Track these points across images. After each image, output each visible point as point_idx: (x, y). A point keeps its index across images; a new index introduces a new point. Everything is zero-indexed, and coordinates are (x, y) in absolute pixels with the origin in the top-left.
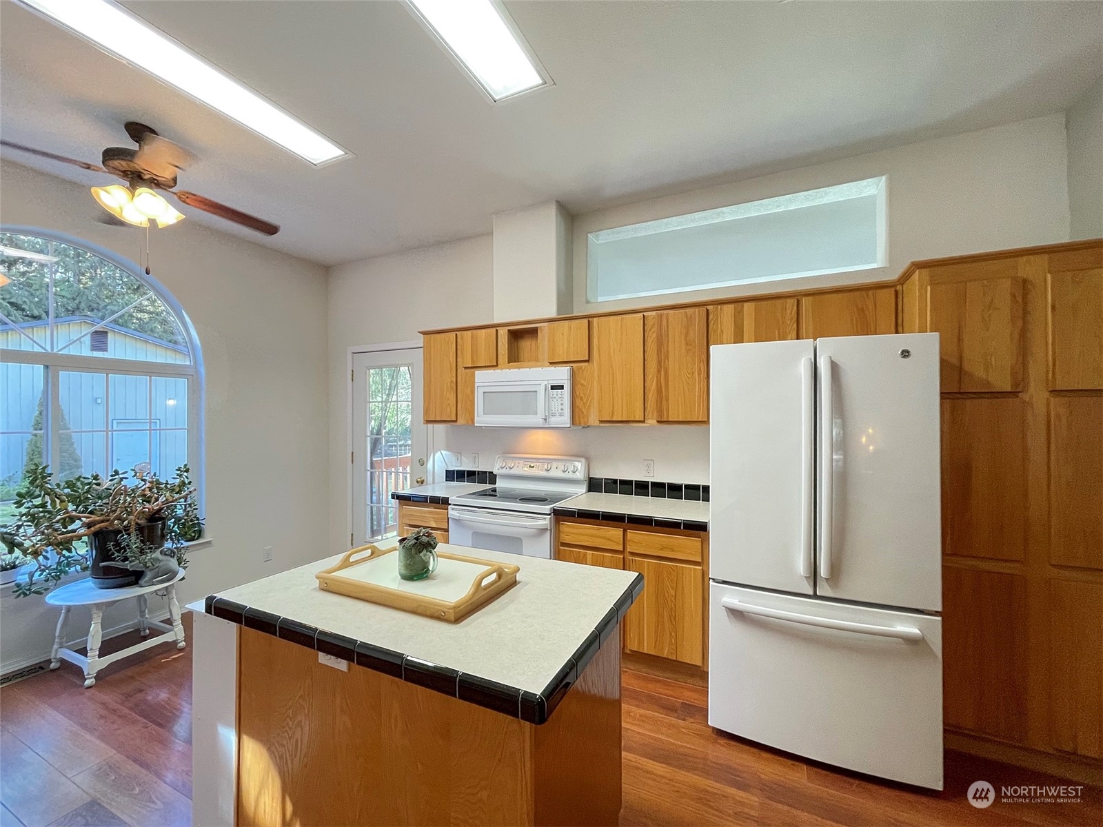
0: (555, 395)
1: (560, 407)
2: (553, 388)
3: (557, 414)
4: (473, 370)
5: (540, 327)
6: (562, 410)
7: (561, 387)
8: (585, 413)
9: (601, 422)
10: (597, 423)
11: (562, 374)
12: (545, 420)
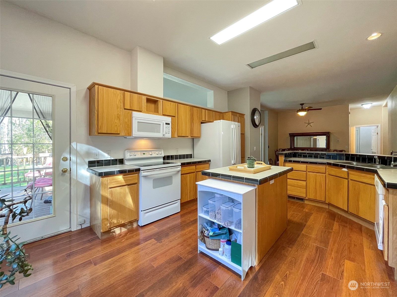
0: (167, 126)
1: (168, 131)
2: (166, 124)
3: (167, 133)
4: (132, 111)
5: (159, 101)
6: (169, 132)
7: (169, 124)
8: (174, 133)
9: (178, 136)
10: (177, 137)
11: (169, 120)
12: (164, 135)
